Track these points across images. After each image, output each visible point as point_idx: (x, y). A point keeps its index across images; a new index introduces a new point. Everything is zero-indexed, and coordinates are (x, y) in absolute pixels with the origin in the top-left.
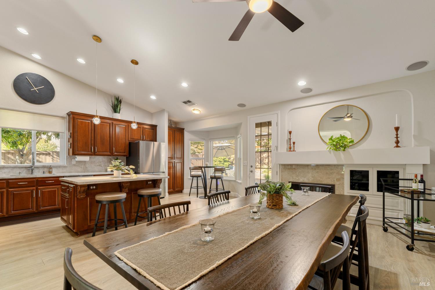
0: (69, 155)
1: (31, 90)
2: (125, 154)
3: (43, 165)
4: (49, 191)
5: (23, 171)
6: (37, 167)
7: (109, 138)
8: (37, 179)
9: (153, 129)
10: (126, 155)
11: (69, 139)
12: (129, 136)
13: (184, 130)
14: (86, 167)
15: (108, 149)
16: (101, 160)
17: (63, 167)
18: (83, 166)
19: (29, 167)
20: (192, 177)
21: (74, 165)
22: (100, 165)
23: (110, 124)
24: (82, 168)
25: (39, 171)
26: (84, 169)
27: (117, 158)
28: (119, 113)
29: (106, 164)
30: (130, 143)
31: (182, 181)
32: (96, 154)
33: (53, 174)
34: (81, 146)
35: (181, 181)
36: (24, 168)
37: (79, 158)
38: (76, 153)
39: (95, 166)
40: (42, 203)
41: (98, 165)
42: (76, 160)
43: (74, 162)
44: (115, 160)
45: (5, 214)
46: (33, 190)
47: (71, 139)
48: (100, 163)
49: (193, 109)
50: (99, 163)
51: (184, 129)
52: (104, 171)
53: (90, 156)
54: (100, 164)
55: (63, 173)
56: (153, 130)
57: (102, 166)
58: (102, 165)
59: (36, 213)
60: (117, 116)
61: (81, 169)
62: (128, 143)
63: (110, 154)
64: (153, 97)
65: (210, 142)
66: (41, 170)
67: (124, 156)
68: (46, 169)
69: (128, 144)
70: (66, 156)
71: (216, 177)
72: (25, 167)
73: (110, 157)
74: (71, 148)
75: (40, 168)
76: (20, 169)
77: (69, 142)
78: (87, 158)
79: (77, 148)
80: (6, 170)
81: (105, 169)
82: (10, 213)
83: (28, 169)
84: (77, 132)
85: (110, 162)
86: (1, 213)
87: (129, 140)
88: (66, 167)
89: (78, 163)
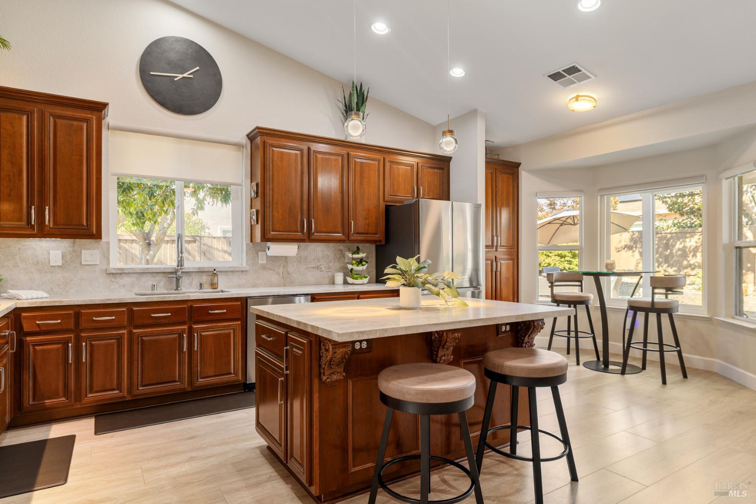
0: (251, 242)
1: (175, 79)
2: (376, 237)
3: (199, 268)
4: (214, 335)
5: (160, 282)
6: (188, 273)
8: (189, 304)
9: (442, 169)
10: (380, 241)
11: (251, 199)
12: (387, 189)
13: (520, 168)
14: (289, 274)
15: (340, 225)
16: (320, 254)
17: (239, 273)
18: (281, 270)
19: (171, 273)
21: (264, 267)
22: (318, 268)
23: (342, 156)
24: (279, 274)
25: (192, 283)
26: (283, 277)
27: (358, 248)
29: (331, 265)
30: (388, 208)
32: (313, 237)
33: (219, 289)
34: (280, 217)
36: (162, 275)
37: (277, 249)
38: (269, 236)
39: (308, 268)
40: (201, 369)
41: (313, 266)
42: (269, 253)
43: (262, 260)
44: (353, 254)
45: (126, 394)
46: (183, 331)
47: (259, 199)
48: (319, 262)
49: (574, 95)
50: (317, 261)
52: (327, 281)
53: (302, 244)
54: (319, 264)
55: (240, 286)
56: (441, 171)
57: (323, 269)
58: (322, 267)
59: (188, 392)
61: (277, 276)
62: (384, 207)
63: (343, 238)
64: (457, 72)
65: (601, 198)
66: (196, 280)
67: (374, 242)
68: (206, 277)
69: (384, 209)
70: (247, 244)
71: (656, 307)
73: (341, 246)
74: (257, 223)
75: (194, 274)
76: (153, 277)
77: (251, 208)
78: (289, 250)
79: (271, 223)
80: (126, 280)
81: (329, 276)
82: (136, 392)
83: (169, 277)
84: (271, 181)
85: (339, 259)
86: (117, 392)
87: (387, 198)
88: (245, 271)
89: (272, 262)
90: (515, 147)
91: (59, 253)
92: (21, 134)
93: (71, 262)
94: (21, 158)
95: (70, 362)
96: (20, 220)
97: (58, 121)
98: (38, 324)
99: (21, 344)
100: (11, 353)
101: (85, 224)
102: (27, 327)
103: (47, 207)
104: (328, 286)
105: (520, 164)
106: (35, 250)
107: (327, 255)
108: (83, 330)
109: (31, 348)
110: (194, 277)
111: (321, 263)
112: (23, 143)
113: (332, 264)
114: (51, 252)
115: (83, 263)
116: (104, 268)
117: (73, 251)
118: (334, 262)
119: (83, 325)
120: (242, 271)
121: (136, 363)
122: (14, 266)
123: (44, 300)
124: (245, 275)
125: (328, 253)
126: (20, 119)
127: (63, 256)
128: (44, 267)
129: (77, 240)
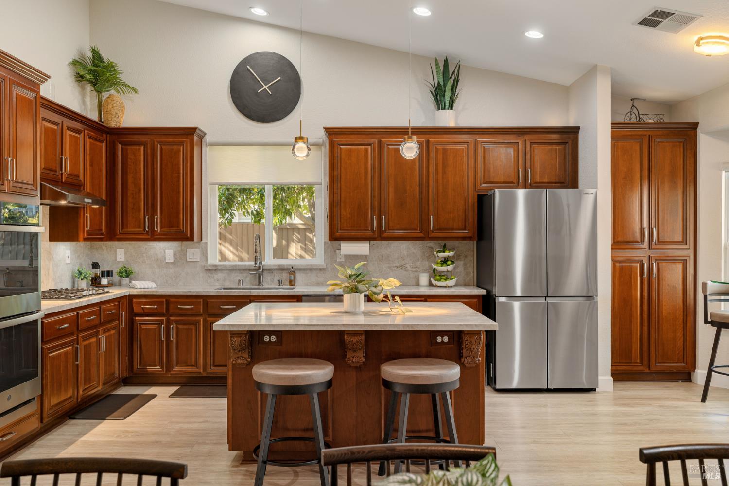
1: (259, 91)
2: (466, 233)
3: (279, 266)
5: (246, 277)
6: (270, 270)
7: (417, 188)
9: (564, 143)
10: (471, 238)
12: (479, 176)
13: (697, 131)
15: (417, 222)
16: (405, 253)
17: (318, 271)
20: (712, 323)
22: (402, 267)
23: (420, 144)
25: (273, 279)
27: (445, 246)
28: (451, 107)
29: (418, 264)
31: (685, 335)
32: (385, 235)
34: (348, 216)
35: (680, 334)
36: (248, 271)
37: (348, 248)
38: (337, 235)
39: (390, 267)
41: (397, 265)
42: (343, 251)
43: (338, 258)
44: (439, 253)
45: (201, 371)
48: (404, 260)
49: (696, 38)
50: (401, 260)
51: (695, 126)
53: (373, 242)
54: (404, 262)
55: (317, 284)
56: (562, 146)
57: (409, 268)
58: (407, 266)
60: (447, 119)
62: (476, 197)
63: (421, 235)
64: (534, 34)
68: (286, 274)
69: (476, 200)
70: (325, 242)
72: (250, 270)
73: (430, 244)
75: (275, 271)
76: (241, 273)
78: (362, 248)
79: (338, 222)
80: (219, 275)
81: (415, 276)
82: (209, 371)
83: (250, 274)
84: (339, 180)
85: (429, 257)
86: (195, 368)
87: (479, 187)
88: (324, 269)
89: (350, 261)
90: (692, 100)
91: (171, 252)
92: (140, 161)
93: (180, 259)
94: (140, 179)
95: (163, 339)
96: (139, 227)
97: (164, 147)
98: (143, 308)
99: (131, 323)
100: (122, 328)
101: (182, 229)
102: (137, 310)
103: (156, 217)
104: (415, 287)
105: (699, 123)
106: (156, 249)
107: (413, 253)
108: (172, 315)
109: (139, 325)
110: (275, 273)
111: (407, 262)
112: (141, 168)
113: (420, 262)
114: (166, 251)
115: (188, 260)
116: (204, 264)
117: (182, 250)
118: (422, 261)
119: (171, 311)
120: (320, 269)
121: (209, 346)
122: (143, 262)
123: (153, 290)
124: (323, 273)
125: (414, 251)
126: (139, 149)
127: (174, 254)
128: (161, 263)
129: (184, 242)
